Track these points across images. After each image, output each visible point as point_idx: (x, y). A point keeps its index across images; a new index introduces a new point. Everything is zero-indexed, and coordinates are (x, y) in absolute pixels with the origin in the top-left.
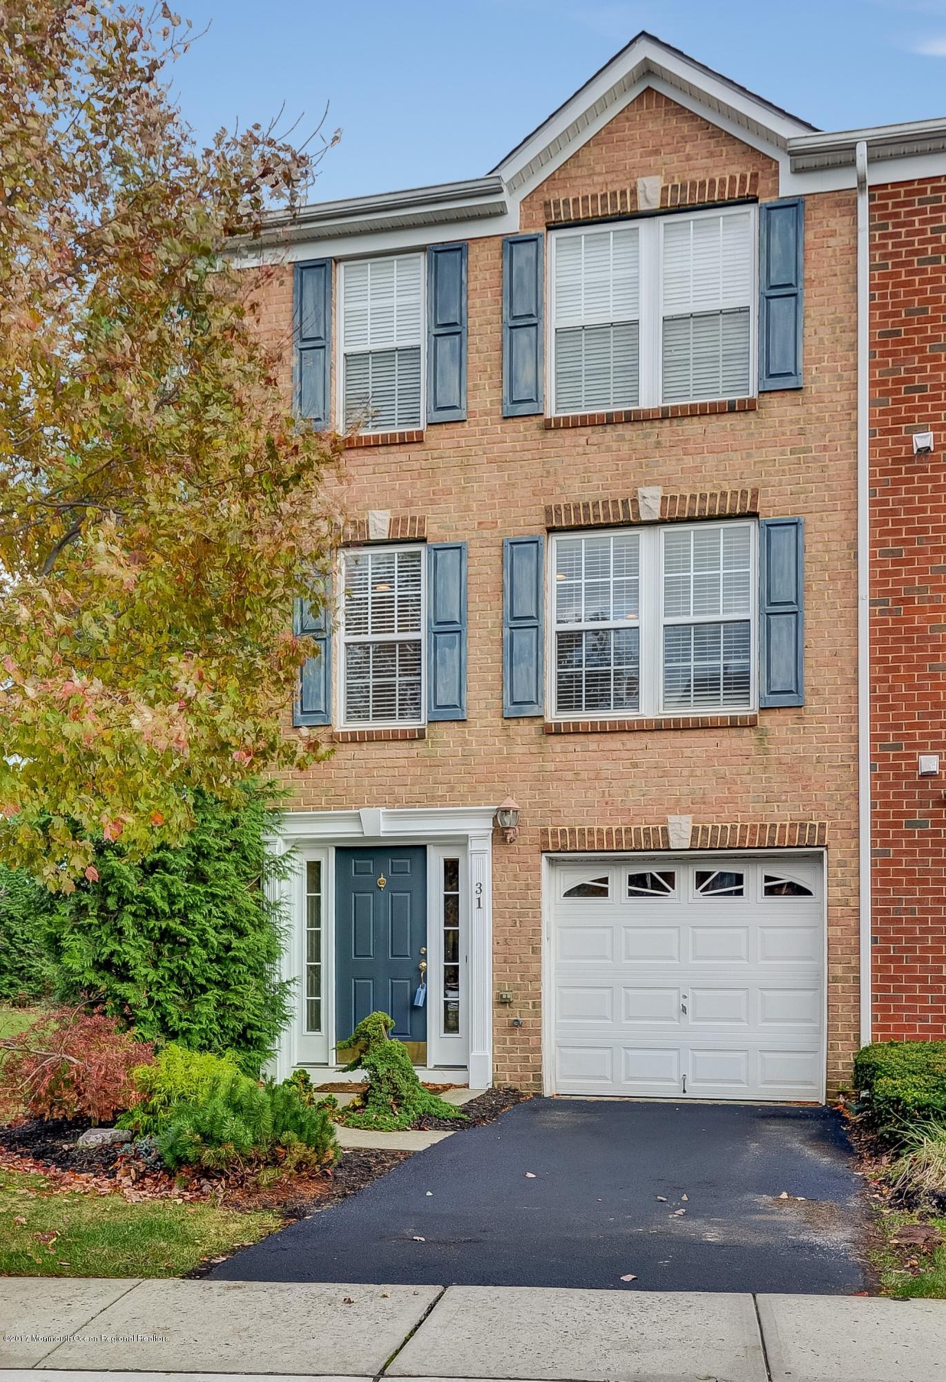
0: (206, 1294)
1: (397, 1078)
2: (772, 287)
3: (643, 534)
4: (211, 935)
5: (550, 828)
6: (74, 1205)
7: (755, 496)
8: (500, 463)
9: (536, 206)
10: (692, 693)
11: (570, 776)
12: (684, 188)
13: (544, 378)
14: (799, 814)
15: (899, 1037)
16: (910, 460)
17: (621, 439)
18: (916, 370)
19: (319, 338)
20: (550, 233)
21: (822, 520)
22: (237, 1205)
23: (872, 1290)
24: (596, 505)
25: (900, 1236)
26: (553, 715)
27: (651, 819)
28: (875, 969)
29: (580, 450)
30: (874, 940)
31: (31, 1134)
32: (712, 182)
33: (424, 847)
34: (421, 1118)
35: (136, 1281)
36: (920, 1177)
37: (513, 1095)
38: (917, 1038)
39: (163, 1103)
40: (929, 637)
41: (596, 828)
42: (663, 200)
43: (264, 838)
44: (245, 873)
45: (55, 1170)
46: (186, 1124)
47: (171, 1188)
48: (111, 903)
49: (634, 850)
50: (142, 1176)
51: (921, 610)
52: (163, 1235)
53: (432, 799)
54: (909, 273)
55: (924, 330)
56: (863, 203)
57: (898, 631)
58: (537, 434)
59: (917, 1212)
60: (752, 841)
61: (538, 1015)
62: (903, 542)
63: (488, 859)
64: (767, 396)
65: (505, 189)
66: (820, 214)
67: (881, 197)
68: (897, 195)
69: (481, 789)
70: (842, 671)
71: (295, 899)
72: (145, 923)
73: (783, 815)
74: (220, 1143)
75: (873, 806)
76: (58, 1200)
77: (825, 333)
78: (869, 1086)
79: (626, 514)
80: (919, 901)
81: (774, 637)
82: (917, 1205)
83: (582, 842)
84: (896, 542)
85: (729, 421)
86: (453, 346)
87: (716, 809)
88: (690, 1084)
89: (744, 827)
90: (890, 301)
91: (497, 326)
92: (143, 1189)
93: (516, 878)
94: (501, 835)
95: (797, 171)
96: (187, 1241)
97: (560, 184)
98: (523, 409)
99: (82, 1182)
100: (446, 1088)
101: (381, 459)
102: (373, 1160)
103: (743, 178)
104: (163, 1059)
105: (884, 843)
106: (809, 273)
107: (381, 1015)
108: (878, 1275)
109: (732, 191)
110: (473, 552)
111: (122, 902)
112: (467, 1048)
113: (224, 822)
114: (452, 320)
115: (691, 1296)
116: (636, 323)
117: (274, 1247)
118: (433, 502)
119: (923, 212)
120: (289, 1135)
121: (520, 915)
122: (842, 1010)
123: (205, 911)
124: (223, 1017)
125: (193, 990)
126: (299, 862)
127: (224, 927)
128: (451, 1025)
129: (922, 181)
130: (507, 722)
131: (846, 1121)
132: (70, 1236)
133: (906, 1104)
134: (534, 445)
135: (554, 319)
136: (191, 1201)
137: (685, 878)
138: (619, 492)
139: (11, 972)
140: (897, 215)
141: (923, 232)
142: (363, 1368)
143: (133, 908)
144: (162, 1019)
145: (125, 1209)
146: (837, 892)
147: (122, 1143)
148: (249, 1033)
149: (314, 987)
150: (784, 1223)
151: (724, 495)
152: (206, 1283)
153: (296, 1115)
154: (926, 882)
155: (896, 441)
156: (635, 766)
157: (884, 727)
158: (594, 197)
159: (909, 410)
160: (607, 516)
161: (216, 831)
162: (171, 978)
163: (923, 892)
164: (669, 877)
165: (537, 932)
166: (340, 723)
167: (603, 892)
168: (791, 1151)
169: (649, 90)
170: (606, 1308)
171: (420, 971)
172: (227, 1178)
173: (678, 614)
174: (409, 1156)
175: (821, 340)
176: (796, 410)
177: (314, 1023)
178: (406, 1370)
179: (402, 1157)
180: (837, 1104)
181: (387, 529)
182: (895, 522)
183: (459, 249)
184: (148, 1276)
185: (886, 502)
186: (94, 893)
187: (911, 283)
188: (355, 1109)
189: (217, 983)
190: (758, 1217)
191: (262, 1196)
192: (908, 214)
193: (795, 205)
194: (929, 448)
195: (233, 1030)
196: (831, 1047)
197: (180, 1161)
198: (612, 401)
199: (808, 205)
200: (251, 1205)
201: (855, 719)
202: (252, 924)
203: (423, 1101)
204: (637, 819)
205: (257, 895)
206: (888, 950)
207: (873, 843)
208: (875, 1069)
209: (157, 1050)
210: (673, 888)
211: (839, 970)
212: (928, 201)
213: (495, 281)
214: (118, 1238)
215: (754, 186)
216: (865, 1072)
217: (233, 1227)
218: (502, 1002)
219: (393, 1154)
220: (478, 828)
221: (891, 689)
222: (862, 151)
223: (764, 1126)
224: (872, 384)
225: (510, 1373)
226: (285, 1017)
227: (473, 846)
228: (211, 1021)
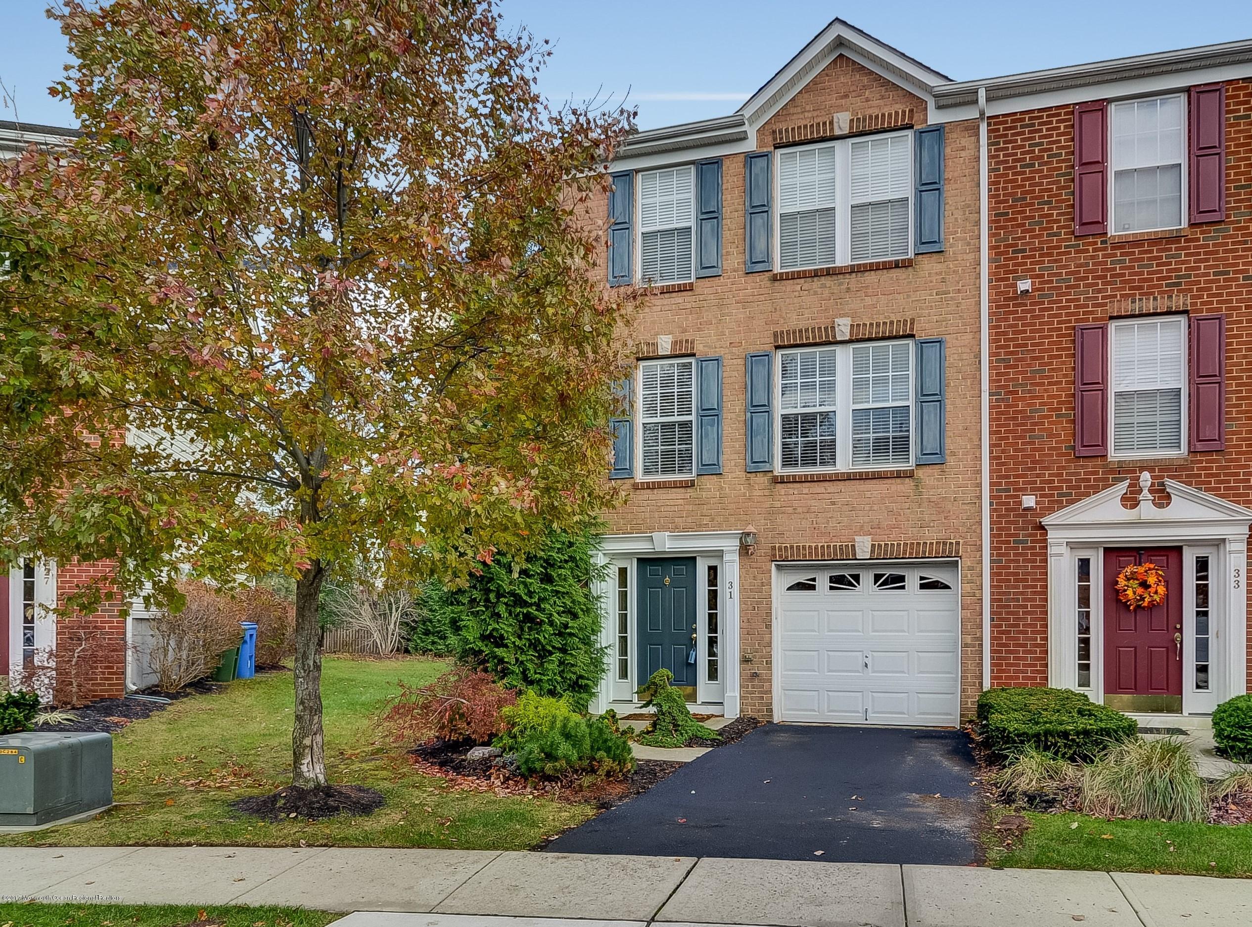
0: (543, 862)
1: (675, 713)
2: (923, 184)
3: (839, 349)
4: (556, 618)
5: (777, 545)
6: (463, 799)
7: (912, 323)
8: (744, 303)
9: (767, 133)
10: (871, 455)
11: (790, 510)
12: (864, 120)
13: (773, 247)
14: (942, 535)
15: (1009, 684)
16: (1016, 298)
17: (823, 286)
18: (1019, 238)
19: (625, 223)
20: (776, 150)
21: (957, 339)
22: (567, 799)
23: (980, 862)
24: (807, 330)
25: (1001, 823)
26: (778, 469)
27: (843, 538)
28: (993, 638)
29: (797, 294)
30: (992, 620)
31: (438, 749)
32: (883, 115)
33: (694, 558)
34: (691, 739)
35: (499, 852)
36: (1018, 782)
37: (753, 722)
38: (1019, 685)
39: (521, 731)
40: (1028, 417)
41: (807, 545)
42: (851, 127)
43: (590, 553)
44: (578, 576)
45: (452, 775)
46: (534, 747)
47: (525, 787)
48: (492, 596)
49: (833, 560)
50: (507, 779)
51: (1023, 399)
52: (518, 821)
53: (700, 526)
54: (1014, 174)
55: (1024, 212)
56: (983, 128)
57: (1008, 413)
58: (768, 284)
59: (1014, 806)
60: (911, 553)
61: (770, 669)
62: (1012, 353)
63: (736, 566)
64: (920, 256)
65: (746, 122)
66: (955, 135)
67: (995, 124)
68: (1006, 122)
69: (732, 519)
70: (971, 440)
71: (610, 595)
72: (513, 610)
73: (931, 536)
74: (556, 759)
75: (992, 529)
76: (453, 795)
77: (958, 214)
78: (986, 718)
79: (827, 336)
80: (1022, 593)
81: (925, 417)
82: (1014, 801)
83: (798, 555)
84: (1006, 353)
85: (895, 273)
86: (713, 226)
87: (887, 532)
88: (870, 714)
89: (906, 544)
90: (1001, 192)
91: (741, 213)
92: (508, 788)
93: (755, 578)
94: (744, 550)
95: (939, 107)
96: (533, 824)
97: (782, 118)
98: (759, 267)
99: (468, 783)
100: (709, 717)
101: (665, 302)
102: (658, 769)
103: (904, 112)
104: (523, 700)
105: (999, 555)
106: (948, 175)
107: (665, 671)
108: (984, 850)
109: (896, 121)
110: (726, 362)
111: (499, 596)
112: (723, 691)
113: (564, 543)
114: (712, 210)
115: (859, 866)
116: (834, 209)
117: (590, 829)
118: (699, 330)
119: (1023, 133)
120: (601, 754)
121: (758, 603)
122: (971, 665)
123: (552, 602)
124: (563, 671)
125: (543, 654)
126: (613, 571)
127: (563, 612)
128: (713, 674)
129: (1022, 113)
130: (749, 475)
131: (972, 741)
132: (459, 821)
133: (1009, 732)
134: (766, 291)
135: (779, 208)
136: (537, 797)
137: (867, 578)
138: (823, 322)
139: (433, 634)
140: (1006, 136)
141: (1024, 146)
142: (640, 915)
143: (506, 600)
144: (524, 673)
145: (495, 802)
146: (968, 587)
147: (496, 756)
148: (580, 681)
149: (624, 651)
150: (925, 813)
151: (892, 323)
152: (544, 854)
153: (606, 741)
154: (1026, 580)
155: (1006, 286)
156: (833, 503)
157: (999, 477)
158: (805, 127)
159: (1014, 265)
160: (814, 338)
161: (559, 549)
162: (530, 646)
163: (1025, 587)
164: (857, 578)
165: (769, 614)
166: (640, 476)
167: (813, 587)
168: (934, 762)
169: (841, 56)
170: (803, 874)
171: (692, 640)
172: (561, 782)
173: (862, 402)
174: (683, 765)
175: (956, 218)
176: (939, 266)
177: (624, 674)
178: (669, 917)
179: (677, 766)
180: (967, 729)
181: (670, 348)
182: (1005, 340)
183: (717, 162)
184: (507, 849)
185: (999, 327)
186: (480, 590)
187: (1016, 180)
188: (648, 732)
189: (559, 649)
190: (908, 810)
191: (584, 793)
192: (1013, 135)
193: (939, 129)
194: (1028, 291)
195: (570, 680)
196: (963, 691)
197: (532, 771)
198: (817, 261)
199: (947, 130)
200: (577, 799)
201: (979, 472)
202: (582, 610)
203: (692, 727)
204: (835, 539)
205: (585, 591)
206: (1001, 626)
207: (992, 555)
208: (990, 707)
209: (520, 693)
210: (859, 584)
211: (969, 640)
212: (1027, 126)
213: (740, 183)
214: (489, 823)
215: (911, 118)
216: (984, 709)
217: (565, 814)
218: (745, 660)
219: (671, 764)
220: (730, 545)
221: (1003, 451)
222: (982, 93)
223: (918, 744)
224: (991, 248)
225: (737, 920)
226: (603, 671)
227: (726, 557)
228: (555, 674)
